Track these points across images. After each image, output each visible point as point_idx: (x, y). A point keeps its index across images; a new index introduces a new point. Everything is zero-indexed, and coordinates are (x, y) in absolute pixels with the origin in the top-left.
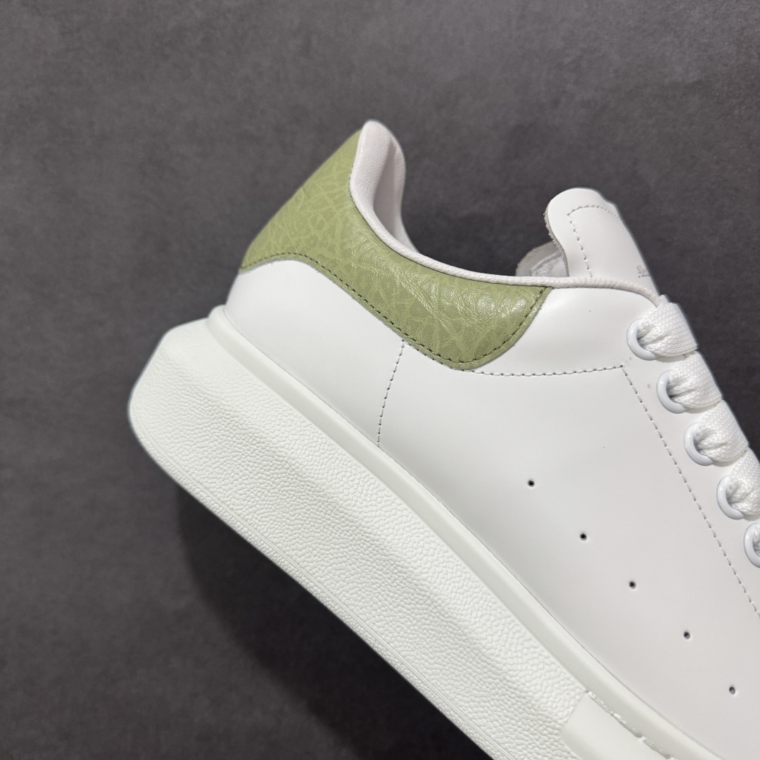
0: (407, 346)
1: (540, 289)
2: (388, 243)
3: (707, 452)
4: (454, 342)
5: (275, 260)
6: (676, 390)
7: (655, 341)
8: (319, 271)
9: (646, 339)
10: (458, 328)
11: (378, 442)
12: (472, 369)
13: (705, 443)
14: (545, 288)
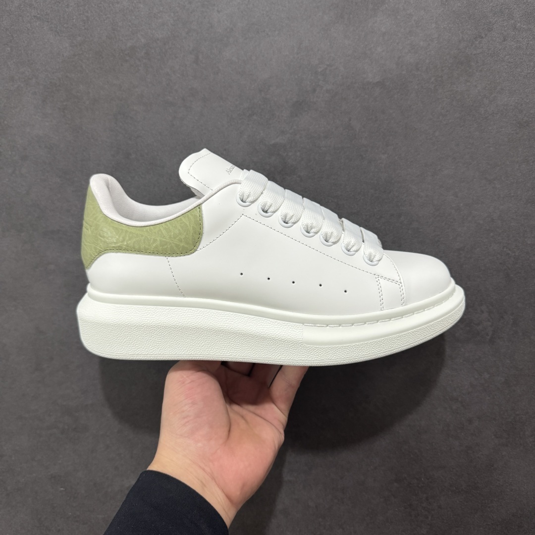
0: (168, 258)
1: (198, 207)
2: (134, 225)
3: (290, 222)
4: (183, 246)
5: (97, 258)
6: (266, 209)
7: (248, 198)
8: (117, 252)
9: (244, 200)
10: (181, 241)
11: (184, 296)
12: (196, 250)
13: (287, 220)
14: (199, 206)
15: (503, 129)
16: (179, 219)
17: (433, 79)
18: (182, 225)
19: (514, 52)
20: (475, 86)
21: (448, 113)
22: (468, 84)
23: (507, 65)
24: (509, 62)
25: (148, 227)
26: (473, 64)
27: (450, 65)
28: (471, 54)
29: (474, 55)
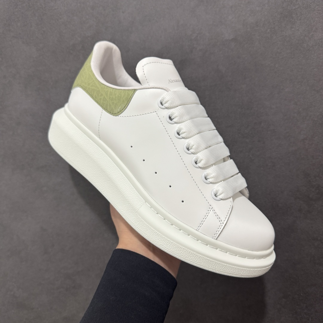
14: (135, 90)
15: (321, 55)
16: (120, 91)
17: (269, 30)
18: (119, 95)
19: (321, 3)
20: (298, 30)
21: (282, 51)
22: (293, 29)
23: (318, 13)
24: (319, 10)
25: (104, 86)
26: (294, 16)
27: (278, 20)
28: (292, 9)
29: (294, 9)
